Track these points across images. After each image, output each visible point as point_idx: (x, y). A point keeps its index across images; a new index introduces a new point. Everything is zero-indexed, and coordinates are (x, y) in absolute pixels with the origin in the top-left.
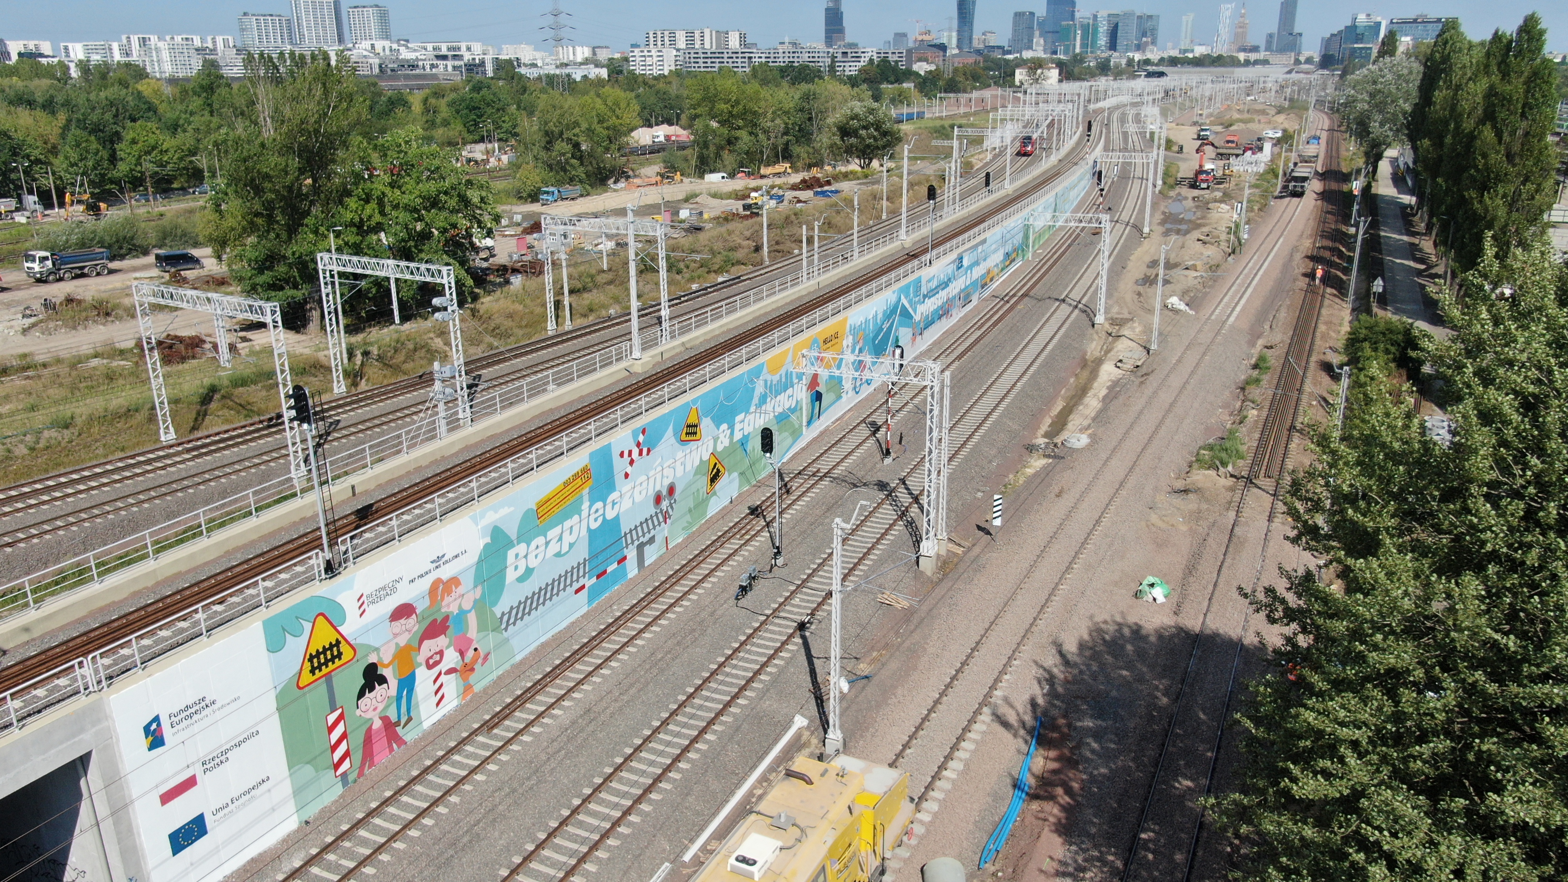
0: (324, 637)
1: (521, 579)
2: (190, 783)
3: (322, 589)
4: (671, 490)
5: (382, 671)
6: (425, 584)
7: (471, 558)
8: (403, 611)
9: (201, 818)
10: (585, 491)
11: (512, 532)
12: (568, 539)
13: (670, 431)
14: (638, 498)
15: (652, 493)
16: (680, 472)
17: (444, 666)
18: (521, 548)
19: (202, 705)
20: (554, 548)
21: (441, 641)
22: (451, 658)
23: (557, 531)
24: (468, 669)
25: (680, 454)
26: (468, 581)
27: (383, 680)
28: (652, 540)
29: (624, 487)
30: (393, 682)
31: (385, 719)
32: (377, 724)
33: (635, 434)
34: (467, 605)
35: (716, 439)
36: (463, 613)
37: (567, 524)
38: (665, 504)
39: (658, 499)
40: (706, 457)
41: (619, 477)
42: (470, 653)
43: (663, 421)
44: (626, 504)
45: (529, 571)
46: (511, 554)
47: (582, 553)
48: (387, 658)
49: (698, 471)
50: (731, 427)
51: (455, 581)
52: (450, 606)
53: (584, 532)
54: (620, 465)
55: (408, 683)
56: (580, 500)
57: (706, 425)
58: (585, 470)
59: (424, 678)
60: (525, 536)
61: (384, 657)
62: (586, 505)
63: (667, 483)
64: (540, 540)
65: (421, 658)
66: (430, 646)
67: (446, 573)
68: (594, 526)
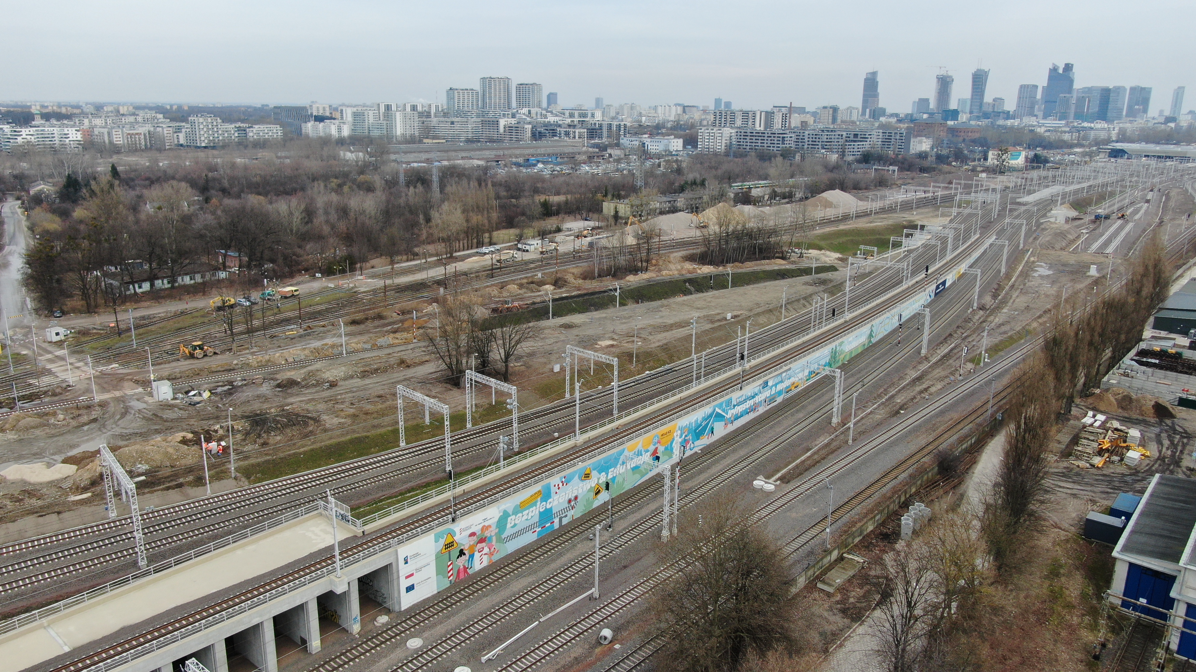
0: (450, 540)
1: (512, 527)
2: (412, 575)
3: (450, 526)
4: (576, 498)
5: (464, 551)
6: (481, 526)
7: (496, 519)
8: (473, 534)
9: (413, 585)
10: (539, 499)
11: (510, 512)
12: (530, 514)
13: (577, 477)
14: (561, 501)
15: (567, 499)
16: (580, 491)
17: (483, 552)
18: (513, 517)
19: (417, 555)
20: (525, 517)
21: (484, 544)
22: (486, 550)
23: (527, 512)
24: (491, 554)
25: (581, 485)
26: (494, 527)
27: (464, 554)
28: (566, 516)
29: (556, 497)
30: (467, 555)
31: (464, 567)
32: (462, 567)
33: (561, 478)
34: (493, 534)
35: (599, 479)
36: (491, 536)
37: (531, 509)
38: (572, 503)
39: (570, 501)
40: (593, 485)
41: (553, 494)
42: (492, 549)
43: (575, 472)
44: (556, 503)
45: (515, 525)
46: (509, 519)
47: (537, 519)
48: (466, 547)
49: (589, 491)
50: (607, 474)
51: (490, 526)
52: (487, 534)
53: (537, 512)
54: (554, 490)
55: (472, 556)
56: (536, 502)
57: (594, 474)
58: (539, 491)
59: (477, 555)
60: (515, 513)
61: (466, 548)
62: (539, 503)
63: (574, 495)
64: (520, 515)
65: (477, 549)
66: (480, 546)
67: (487, 524)
68: (541, 510)
